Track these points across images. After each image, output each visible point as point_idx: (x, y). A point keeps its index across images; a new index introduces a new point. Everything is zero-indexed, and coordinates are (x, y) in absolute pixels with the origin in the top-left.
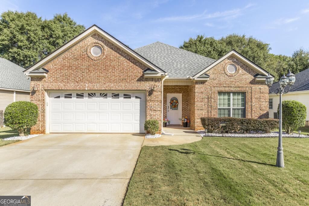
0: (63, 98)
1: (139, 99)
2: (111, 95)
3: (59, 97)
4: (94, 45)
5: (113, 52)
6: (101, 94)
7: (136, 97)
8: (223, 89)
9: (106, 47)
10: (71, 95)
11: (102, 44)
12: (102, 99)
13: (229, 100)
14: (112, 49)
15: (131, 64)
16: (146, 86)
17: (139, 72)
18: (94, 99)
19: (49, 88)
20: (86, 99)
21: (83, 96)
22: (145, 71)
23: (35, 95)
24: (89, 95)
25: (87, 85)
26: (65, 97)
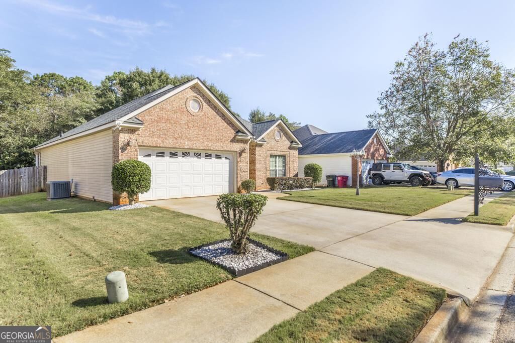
0: (155, 157)
1: (228, 160)
2: (205, 155)
3: (149, 155)
4: (193, 98)
5: (211, 110)
6: (195, 153)
7: (226, 158)
8: (273, 153)
9: (204, 104)
10: (163, 153)
11: (201, 99)
12: (196, 159)
13: (276, 162)
14: (209, 106)
15: (226, 125)
16: (237, 147)
17: (231, 133)
18: (188, 159)
19: (144, 144)
20: (180, 159)
21: (177, 155)
22: (237, 132)
23: (126, 152)
24: (183, 154)
25: (186, 143)
26: (157, 156)
